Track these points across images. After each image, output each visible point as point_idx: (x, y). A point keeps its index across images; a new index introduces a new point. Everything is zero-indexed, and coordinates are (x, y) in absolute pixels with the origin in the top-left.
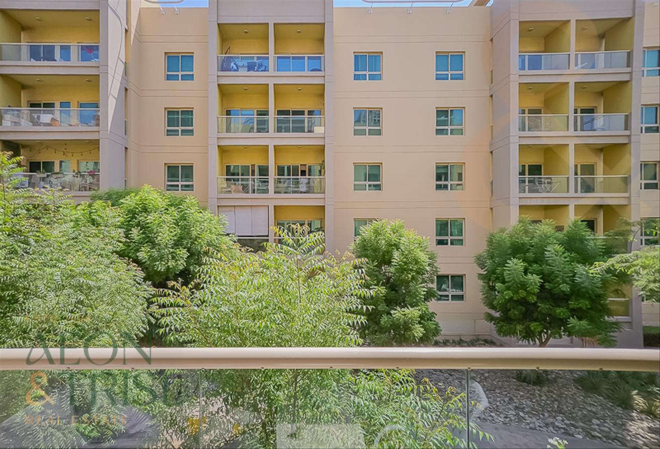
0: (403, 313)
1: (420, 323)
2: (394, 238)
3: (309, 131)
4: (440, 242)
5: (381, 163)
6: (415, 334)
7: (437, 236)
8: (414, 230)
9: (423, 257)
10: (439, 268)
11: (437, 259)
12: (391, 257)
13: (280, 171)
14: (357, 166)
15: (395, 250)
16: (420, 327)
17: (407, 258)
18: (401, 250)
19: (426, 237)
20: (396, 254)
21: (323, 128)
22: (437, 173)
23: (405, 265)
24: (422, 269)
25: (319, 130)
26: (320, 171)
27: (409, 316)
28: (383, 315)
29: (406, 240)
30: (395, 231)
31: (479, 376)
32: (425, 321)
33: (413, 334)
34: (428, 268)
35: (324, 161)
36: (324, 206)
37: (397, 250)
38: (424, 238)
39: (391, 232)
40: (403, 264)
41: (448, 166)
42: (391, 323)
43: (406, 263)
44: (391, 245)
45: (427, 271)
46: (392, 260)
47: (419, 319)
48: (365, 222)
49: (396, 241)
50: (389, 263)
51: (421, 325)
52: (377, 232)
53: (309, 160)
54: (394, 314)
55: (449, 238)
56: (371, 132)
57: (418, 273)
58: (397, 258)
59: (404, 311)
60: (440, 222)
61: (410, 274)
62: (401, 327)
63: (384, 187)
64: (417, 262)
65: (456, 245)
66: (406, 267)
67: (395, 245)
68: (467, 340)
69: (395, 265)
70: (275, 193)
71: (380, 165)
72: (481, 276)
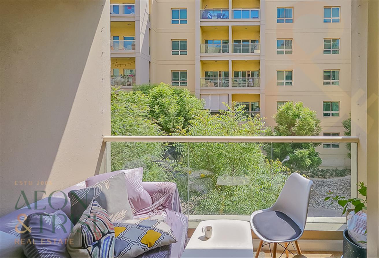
0: (300, 152)
1: (309, 157)
2: (297, 112)
3: (251, 52)
4: (326, 115)
5: (293, 70)
6: (306, 163)
7: (324, 111)
8: (309, 107)
9: (313, 122)
10: (322, 128)
11: (320, 123)
12: (295, 122)
13: (236, 74)
14: (279, 72)
15: (297, 118)
16: (310, 160)
17: (303, 123)
18: (301, 118)
19: (315, 111)
20: (298, 121)
21: (260, 50)
22: (324, 76)
23: (302, 126)
24: (312, 129)
25: (257, 52)
26: (258, 75)
27: (304, 154)
28: (290, 153)
29: (303, 113)
30: (298, 108)
32: (312, 156)
33: (305, 163)
34: (315, 128)
35: (260, 69)
36: (260, 94)
37: (298, 118)
38: (314, 112)
39: (295, 109)
40: (301, 126)
41: (330, 71)
42: (294, 157)
43: (303, 125)
44: (295, 116)
45: (315, 130)
46: (295, 124)
47: (309, 155)
48: (283, 103)
49: (298, 113)
50: (293, 125)
51: (310, 159)
52: (288, 109)
53: (252, 68)
54: (295, 153)
55: (331, 112)
56: (287, 53)
57: (309, 131)
58: (298, 123)
59: (301, 151)
60: (325, 104)
61: (305, 131)
62: (299, 159)
63: (294, 83)
64: (309, 125)
65: (335, 116)
66: (302, 127)
67: (297, 116)
68: (340, 170)
69: (297, 126)
70: (233, 87)
71: (292, 71)
72: (346, 133)
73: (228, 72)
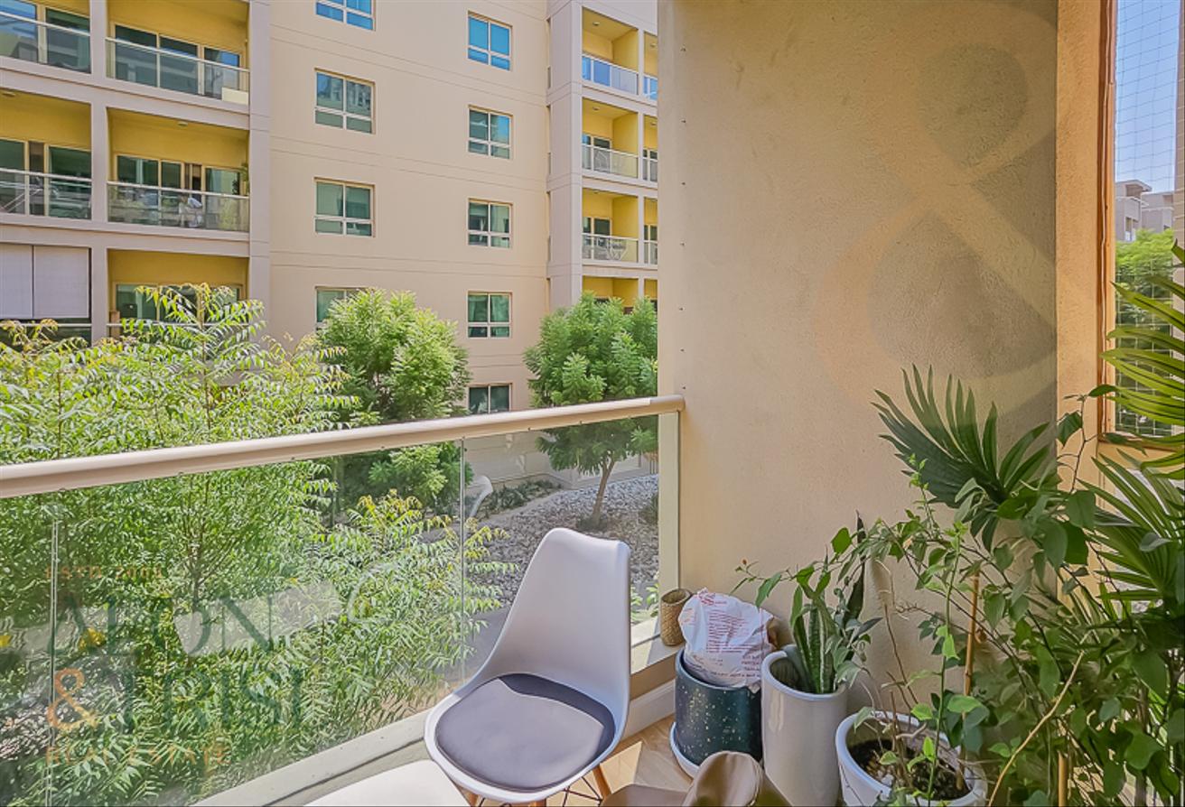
0: (411, 454)
1: (439, 467)
2: (397, 324)
3: (208, 94)
4: (475, 332)
5: (373, 186)
6: (431, 486)
7: (469, 321)
8: (432, 311)
9: (446, 356)
10: (472, 374)
11: (467, 360)
12: (391, 357)
13: (126, 169)
14: (323, 185)
15: (399, 345)
16: (441, 474)
17: (419, 359)
18: (410, 344)
19: (451, 323)
20: (400, 353)
21: (247, 94)
22: (470, 216)
23: (416, 370)
24: (444, 377)
25: (233, 97)
26: (237, 185)
27: (422, 458)
28: (374, 464)
29: (417, 327)
30: (399, 311)
31: (528, 538)
32: (448, 462)
33: (428, 487)
34: (454, 375)
35: (246, 165)
36: (248, 259)
37: (402, 344)
38: (449, 323)
39: (392, 314)
40: (412, 369)
41: (487, 206)
42: (389, 475)
43: (417, 368)
44: (391, 337)
45: (452, 380)
46: (392, 364)
47: (439, 461)
48: (340, 294)
49: (400, 330)
50: (386, 368)
51: (442, 471)
52: (364, 313)
53: (208, 157)
54: (395, 458)
55: (489, 325)
56: (353, 124)
57: (437, 383)
58: (401, 359)
59: (413, 451)
60: (474, 299)
61: (424, 385)
62: (408, 479)
63: (377, 229)
64: (435, 365)
65: (500, 336)
66: (416, 373)
67: (399, 337)
68: (513, 488)
69: (398, 372)
70: (112, 219)
71: (371, 188)
72: (532, 384)
73: (90, 154)
